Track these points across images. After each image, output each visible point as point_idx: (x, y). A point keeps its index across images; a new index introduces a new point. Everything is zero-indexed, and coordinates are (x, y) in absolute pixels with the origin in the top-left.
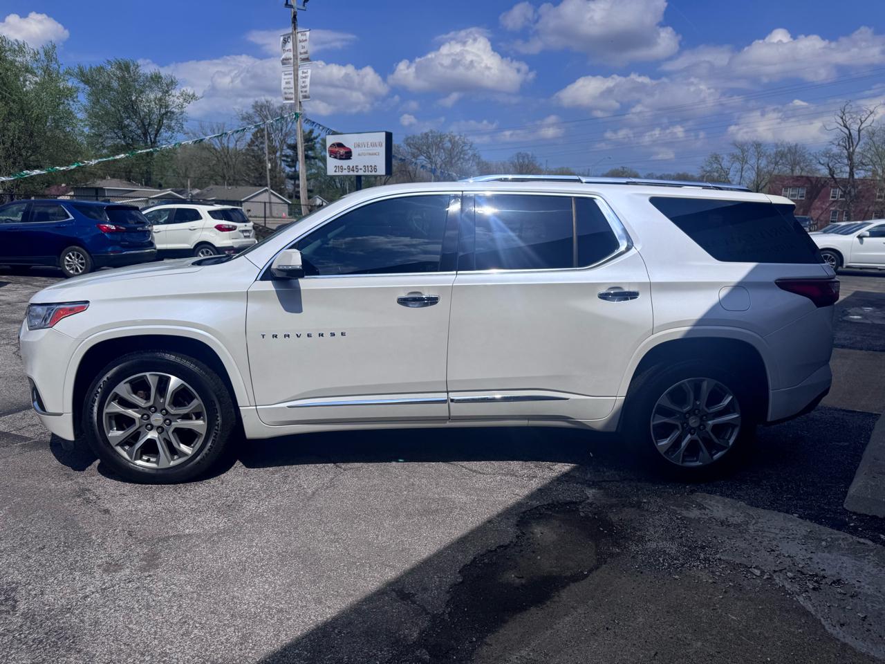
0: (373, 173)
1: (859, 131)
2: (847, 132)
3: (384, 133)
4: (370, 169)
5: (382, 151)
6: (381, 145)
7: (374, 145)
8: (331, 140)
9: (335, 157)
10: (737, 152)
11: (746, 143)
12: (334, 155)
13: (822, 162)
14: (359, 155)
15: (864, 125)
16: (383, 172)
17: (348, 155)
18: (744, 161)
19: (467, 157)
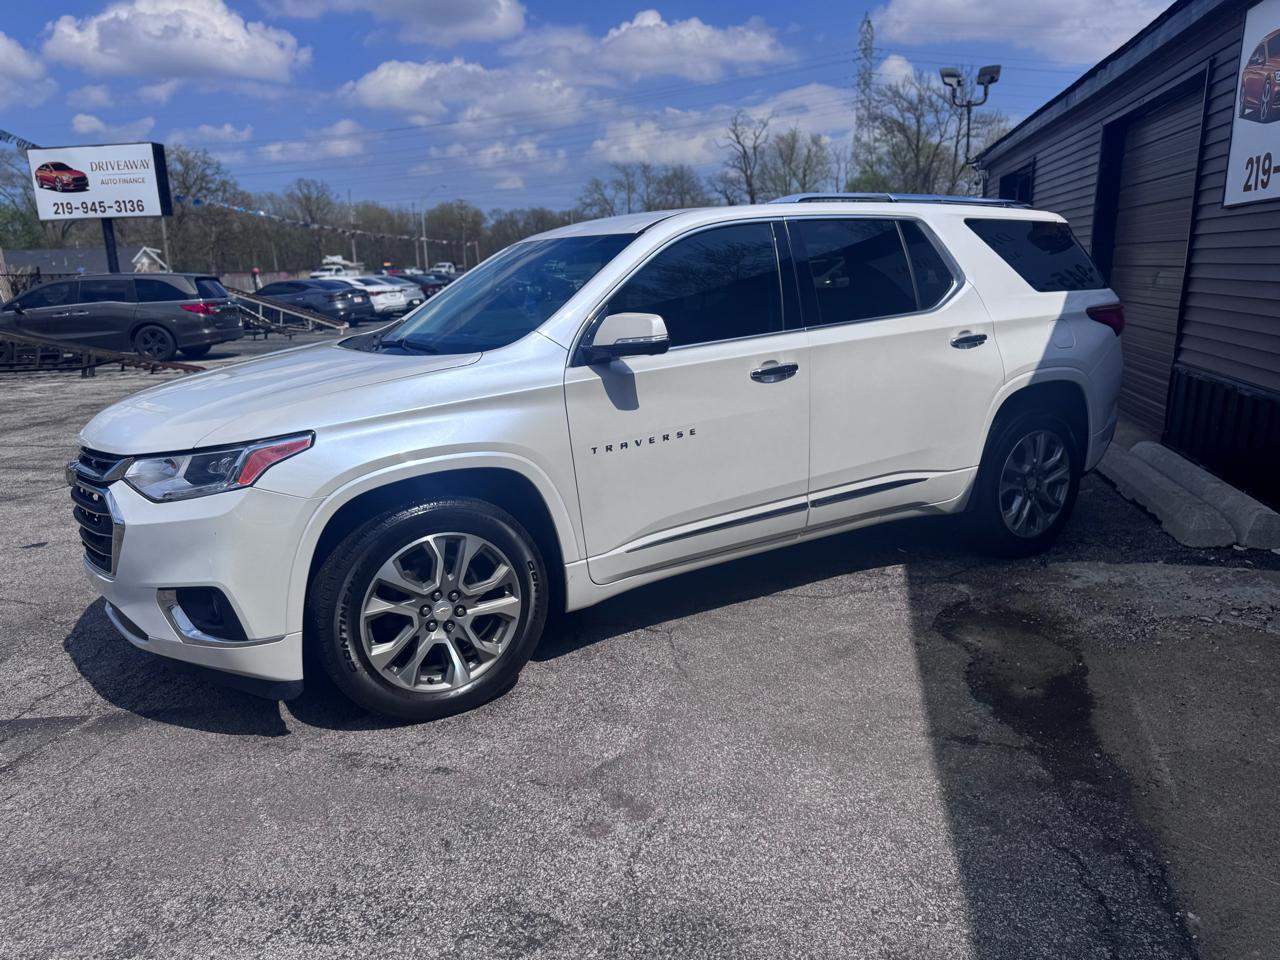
0: (137, 213)
1: (755, 148)
2: (740, 148)
3: (150, 146)
4: (129, 206)
5: (150, 174)
6: (145, 165)
7: (131, 165)
8: (37, 159)
9: (54, 189)
10: (621, 177)
11: (629, 166)
12: (48, 183)
13: (719, 189)
14: (102, 183)
15: (759, 141)
16: (158, 212)
17: (80, 183)
18: (631, 188)
19: (213, 186)
